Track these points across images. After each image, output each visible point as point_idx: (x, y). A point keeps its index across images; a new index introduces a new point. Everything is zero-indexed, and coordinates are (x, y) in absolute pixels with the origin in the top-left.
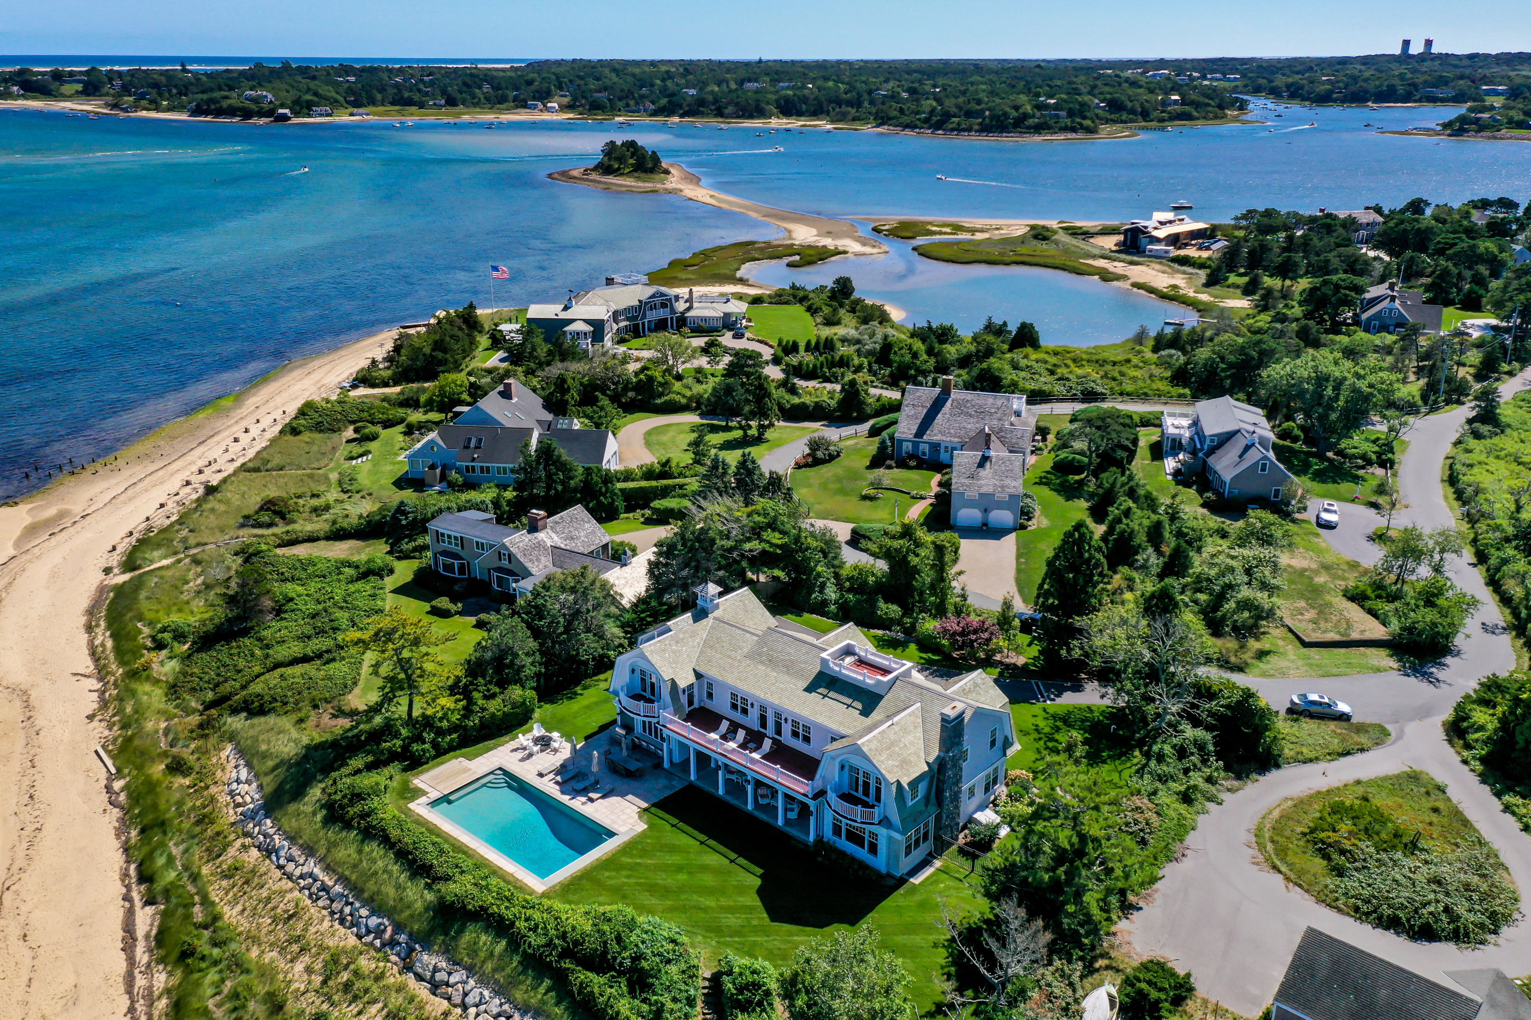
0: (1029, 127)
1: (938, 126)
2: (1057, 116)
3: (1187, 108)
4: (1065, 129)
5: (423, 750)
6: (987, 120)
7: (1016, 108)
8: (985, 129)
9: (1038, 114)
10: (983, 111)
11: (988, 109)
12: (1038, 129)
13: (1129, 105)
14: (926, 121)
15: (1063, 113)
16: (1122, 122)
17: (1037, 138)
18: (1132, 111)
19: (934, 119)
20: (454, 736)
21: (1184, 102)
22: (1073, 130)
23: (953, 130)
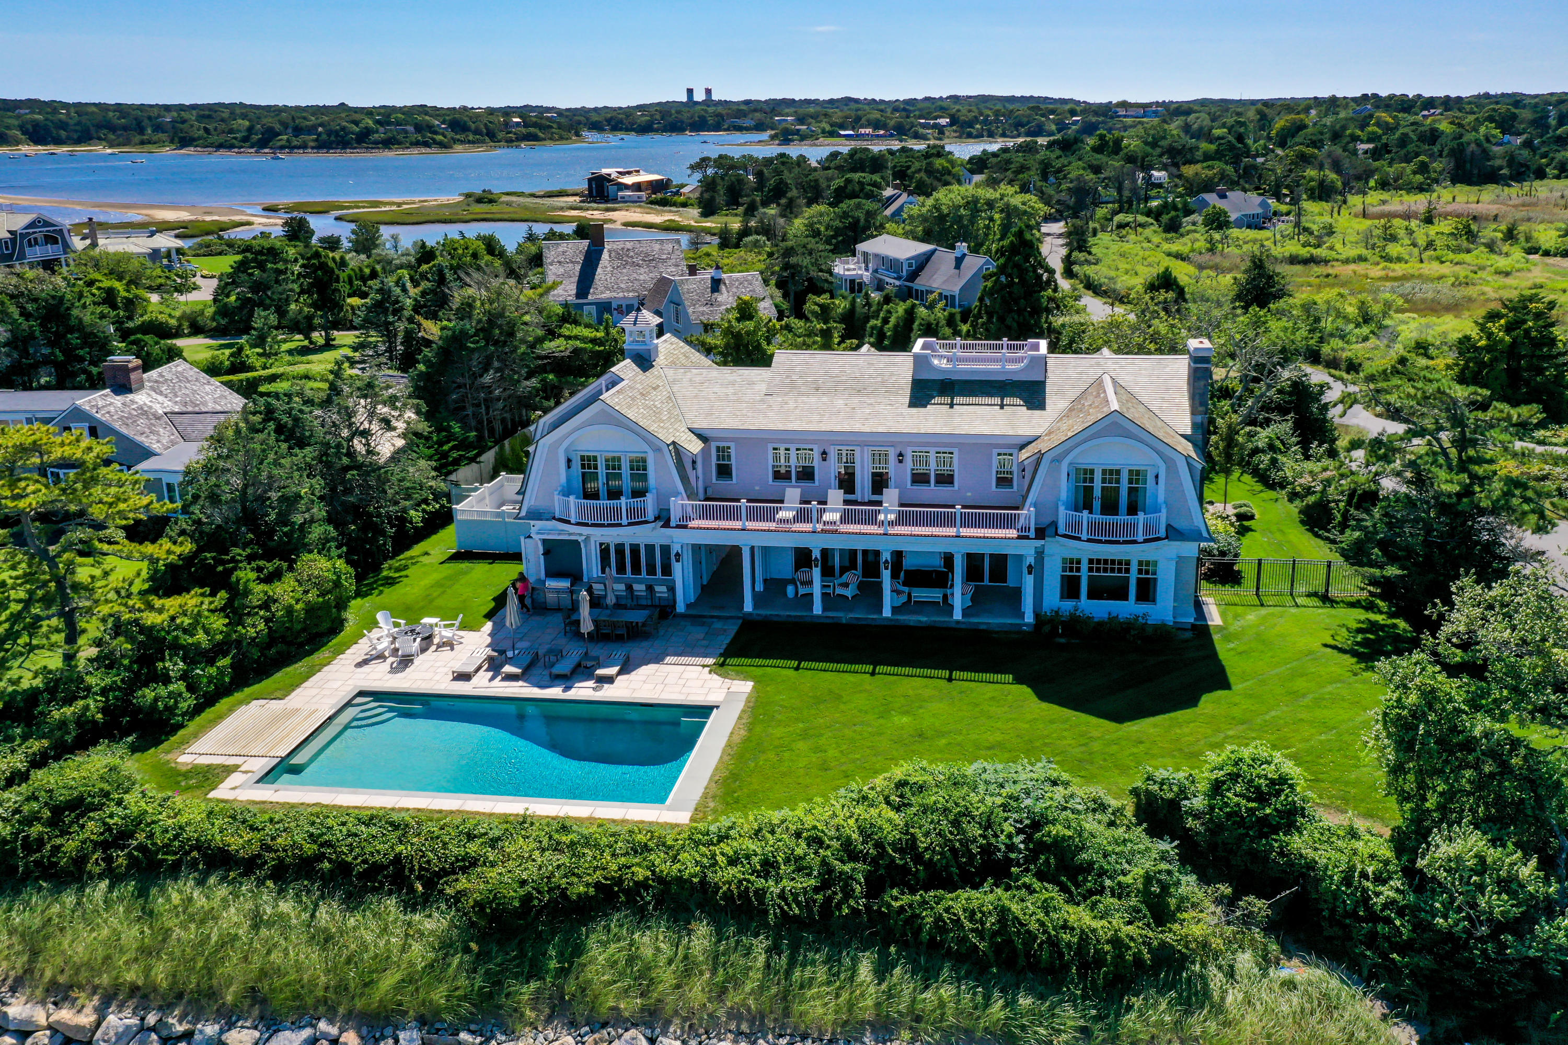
0: (376, 143)
1: (262, 144)
2: (406, 132)
3: (532, 130)
4: (417, 144)
5: (170, 695)
6: (324, 137)
7: (356, 123)
8: (323, 145)
9: (381, 129)
10: (315, 127)
11: (321, 125)
12: (387, 143)
13: (473, 126)
14: (245, 139)
15: (410, 128)
16: (469, 142)
17: (389, 154)
18: (477, 132)
19: (255, 138)
20: (224, 662)
21: (526, 125)
22: (426, 144)
23: (282, 148)
